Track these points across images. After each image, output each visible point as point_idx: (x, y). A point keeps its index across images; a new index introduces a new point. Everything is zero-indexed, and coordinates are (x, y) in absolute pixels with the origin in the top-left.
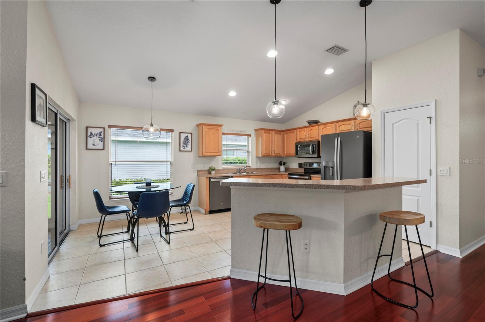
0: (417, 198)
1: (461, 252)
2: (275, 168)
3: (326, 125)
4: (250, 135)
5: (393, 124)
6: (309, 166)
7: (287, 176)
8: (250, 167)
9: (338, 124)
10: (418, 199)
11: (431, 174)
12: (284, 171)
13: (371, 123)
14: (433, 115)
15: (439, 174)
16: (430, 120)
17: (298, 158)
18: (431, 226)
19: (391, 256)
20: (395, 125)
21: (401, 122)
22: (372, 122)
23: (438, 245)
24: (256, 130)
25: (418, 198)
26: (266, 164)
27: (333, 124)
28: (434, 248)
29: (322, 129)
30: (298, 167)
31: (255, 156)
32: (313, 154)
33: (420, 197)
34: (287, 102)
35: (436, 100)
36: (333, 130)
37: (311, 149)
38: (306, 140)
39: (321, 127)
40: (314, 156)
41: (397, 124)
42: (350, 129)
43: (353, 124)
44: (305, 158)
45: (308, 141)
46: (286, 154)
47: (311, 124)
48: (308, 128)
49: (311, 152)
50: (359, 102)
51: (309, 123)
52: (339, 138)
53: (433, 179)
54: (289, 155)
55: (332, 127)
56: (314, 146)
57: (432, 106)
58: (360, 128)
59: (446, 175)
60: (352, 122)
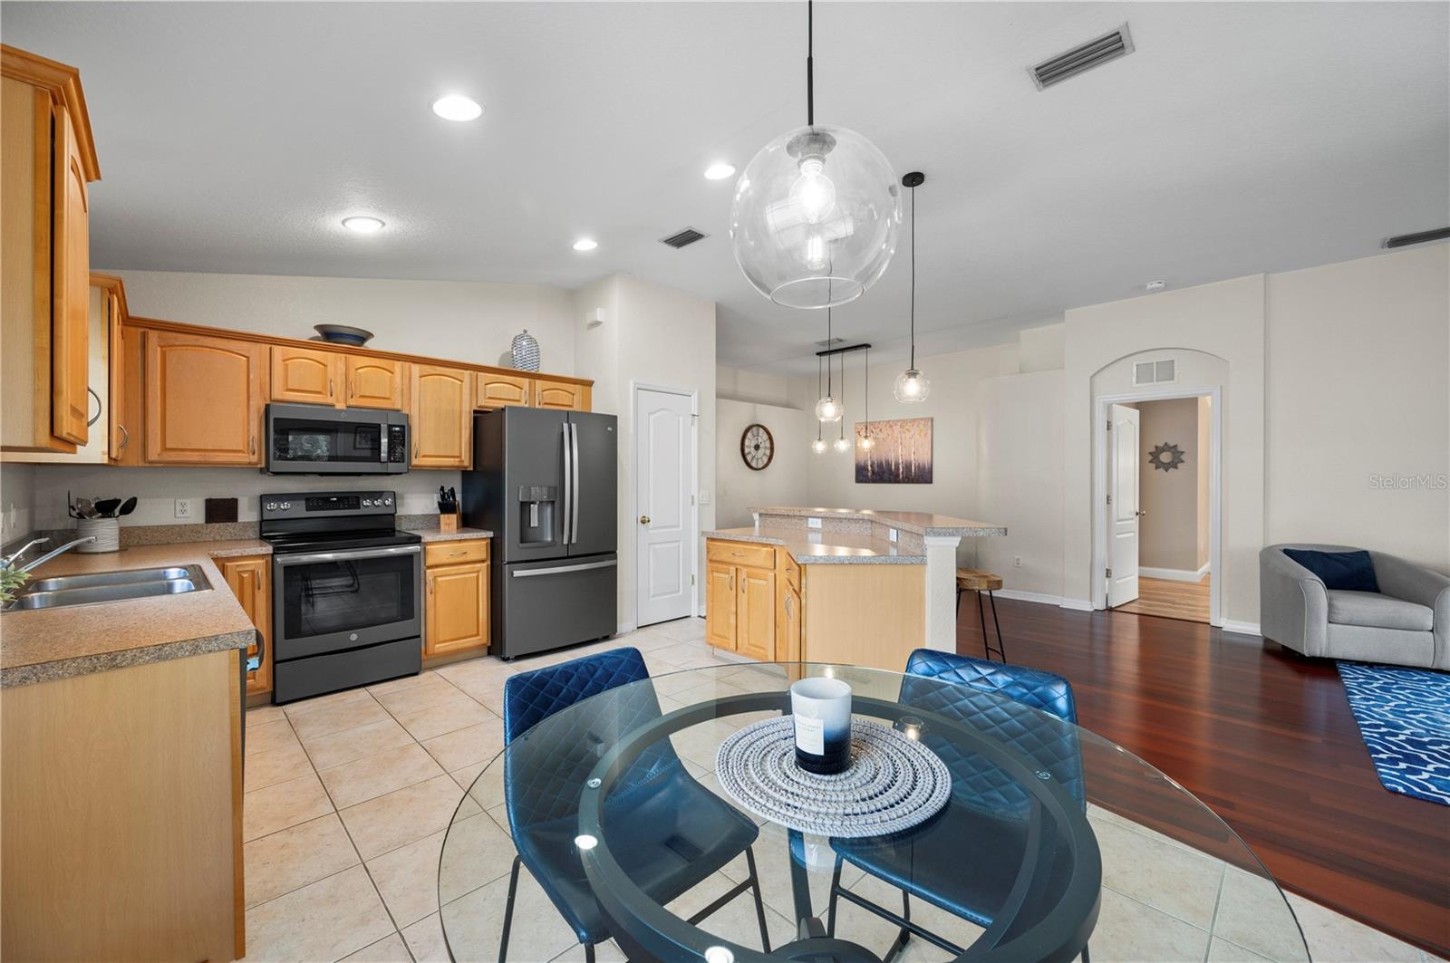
0: (677, 544)
5: (649, 415)
6: (308, 509)
7: (261, 563)
9: (483, 377)
11: (693, 504)
12: (118, 548)
14: (696, 413)
15: (701, 502)
16: (693, 418)
18: (693, 584)
21: (660, 413)
29: (421, 377)
30: (208, 520)
32: (388, 459)
36: (466, 391)
37: (384, 441)
38: (330, 400)
39: (416, 369)
40: (392, 467)
41: (656, 415)
42: (518, 401)
43: (526, 387)
44: (322, 474)
45: (345, 408)
46: (159, 450)
47: (344, 340)
48: (344, 355)
49: (384, 455)
50: (528, 333)
51: (330, 335)
52: (574, 426)
53: (695, 510)
54: (195, 457)
55: (462, 381)
56: (396, 431)
57: (695, 397)
58: (546, 404)
59: (706, 503)
60: (524, 382)
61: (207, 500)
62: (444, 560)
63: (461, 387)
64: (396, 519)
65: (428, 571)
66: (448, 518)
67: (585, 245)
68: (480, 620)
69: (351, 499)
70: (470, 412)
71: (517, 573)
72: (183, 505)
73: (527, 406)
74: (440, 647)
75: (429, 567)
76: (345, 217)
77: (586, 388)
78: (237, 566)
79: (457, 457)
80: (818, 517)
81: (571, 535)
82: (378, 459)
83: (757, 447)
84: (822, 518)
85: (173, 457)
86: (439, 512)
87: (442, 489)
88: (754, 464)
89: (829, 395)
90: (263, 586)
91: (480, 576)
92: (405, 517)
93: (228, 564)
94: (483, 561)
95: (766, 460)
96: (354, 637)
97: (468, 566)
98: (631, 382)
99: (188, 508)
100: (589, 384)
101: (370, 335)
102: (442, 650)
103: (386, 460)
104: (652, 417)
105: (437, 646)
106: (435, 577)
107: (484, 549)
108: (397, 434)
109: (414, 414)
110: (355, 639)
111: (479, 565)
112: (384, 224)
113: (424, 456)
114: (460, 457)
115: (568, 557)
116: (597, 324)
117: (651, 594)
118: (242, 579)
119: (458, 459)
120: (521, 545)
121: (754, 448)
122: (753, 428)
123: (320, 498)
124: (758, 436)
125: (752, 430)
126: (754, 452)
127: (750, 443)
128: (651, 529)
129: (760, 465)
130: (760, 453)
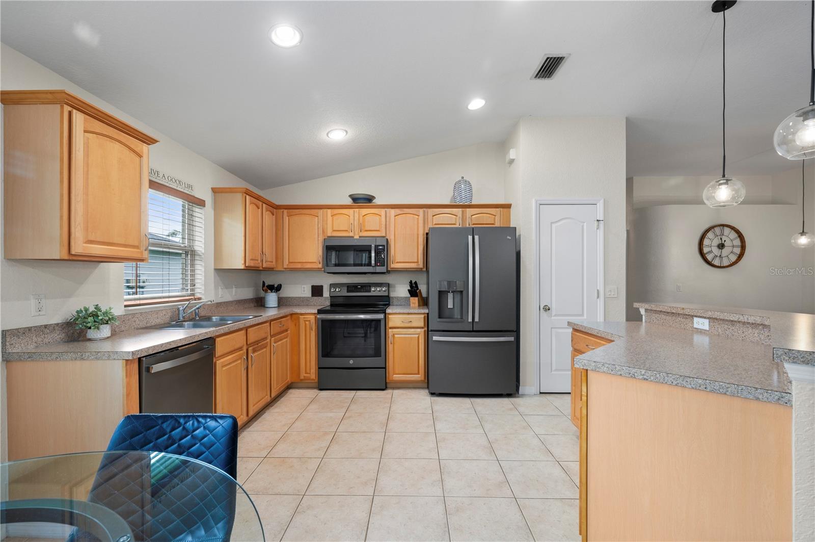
2: (245, 300)
4: (201, 203)
5: (552, 224)
6: (348, 292)
7: (313, 317)
8: (200, 299)
9: (431, 211)
11: (598, 297)
12: (276, 306)
15: (607, 295)
16: (597, 224)
17: (328, 273)
21: (563, 222)
24: (215, 191)
26: (234, 289)
27: (421, 211)
29: (395, 216)
30: (310, 295)
31: (213, 267)
32: (376, 265)
34: (348, 135)
35: (604, 199)
36: (421, 221)
37: (373, 255)
38: (351, 234)
39: (393, 212)
40: (379, 269)
41: (557, 224)
42: (455, 224)
43: (460, 215)
44: (349, 273)
45: (358, 238)
46: (287, 263)
47: (359, 201)
48: (358, 209)
49: (373, 262)
50: (464, 179)
51: (356, 199)
52: (477, 237)
53: (600, 303)
54: (299, 266)
55: (418, 216)
56: (380, 249)
57: (600, 205)
58: (474, 224)
59: (614, 296)
60: (458, 211)
61: (312, 286)
62: (398, 325)
63: (418, 219)
64: (391, 299)
65: (390, 330)
66: (414, 299)
67: (476, 104)
68: (420, 365)
69: (366, 287)
70: (424, 235)
71: (435, 338)
72: (304, 288)
73: (460, 226)
74: (397, 377)
75: (391, 328)
76: (327, 131)
77: (505, 210)
78: (304, 318)
79: (416, 262)
80: (705, 318)
81: (473, 315)
82: (369, 264)
83: (721, 246)
84: (709, 318)
85: (292, 266)
86: (410, 296)
87: (411, 282)
88: (716, 262)
89: (724, 176)
90: (314, 329)
91: (420, 337)
92: (395, 297)
93: (301, 317)
94: (422, 328)
95: (733, 258)
96: (351, 362)
97: (413, 330)
98: (534, 200)
99: (306, 289)
100: (508, 206)
101: (374, 198)
102: (397, 379)
103: (374, 265)
104: (554, 225)
105: (394, 376)
106: (394, 334)
107: (423, 320)
108: (381, 250)
109: (391, 238)
110: (352, 362)
111: (419, 330)
112: (347, 132)
113: (397, 262)
114: (417, 262)
115: (473, 331)
116: (512, 161)
117: (553, 369)
118: (306, 324)
119: (416, 264)
120: (439, 320)
121: (716, 247)
122: (715, 228)
123: (353, 286)
124: (723, 235)
125: (714, 230)
126: (716, 251)
127: (711, 242)
128: (554, 316)
129: (726, 262)
130: (725, 252)
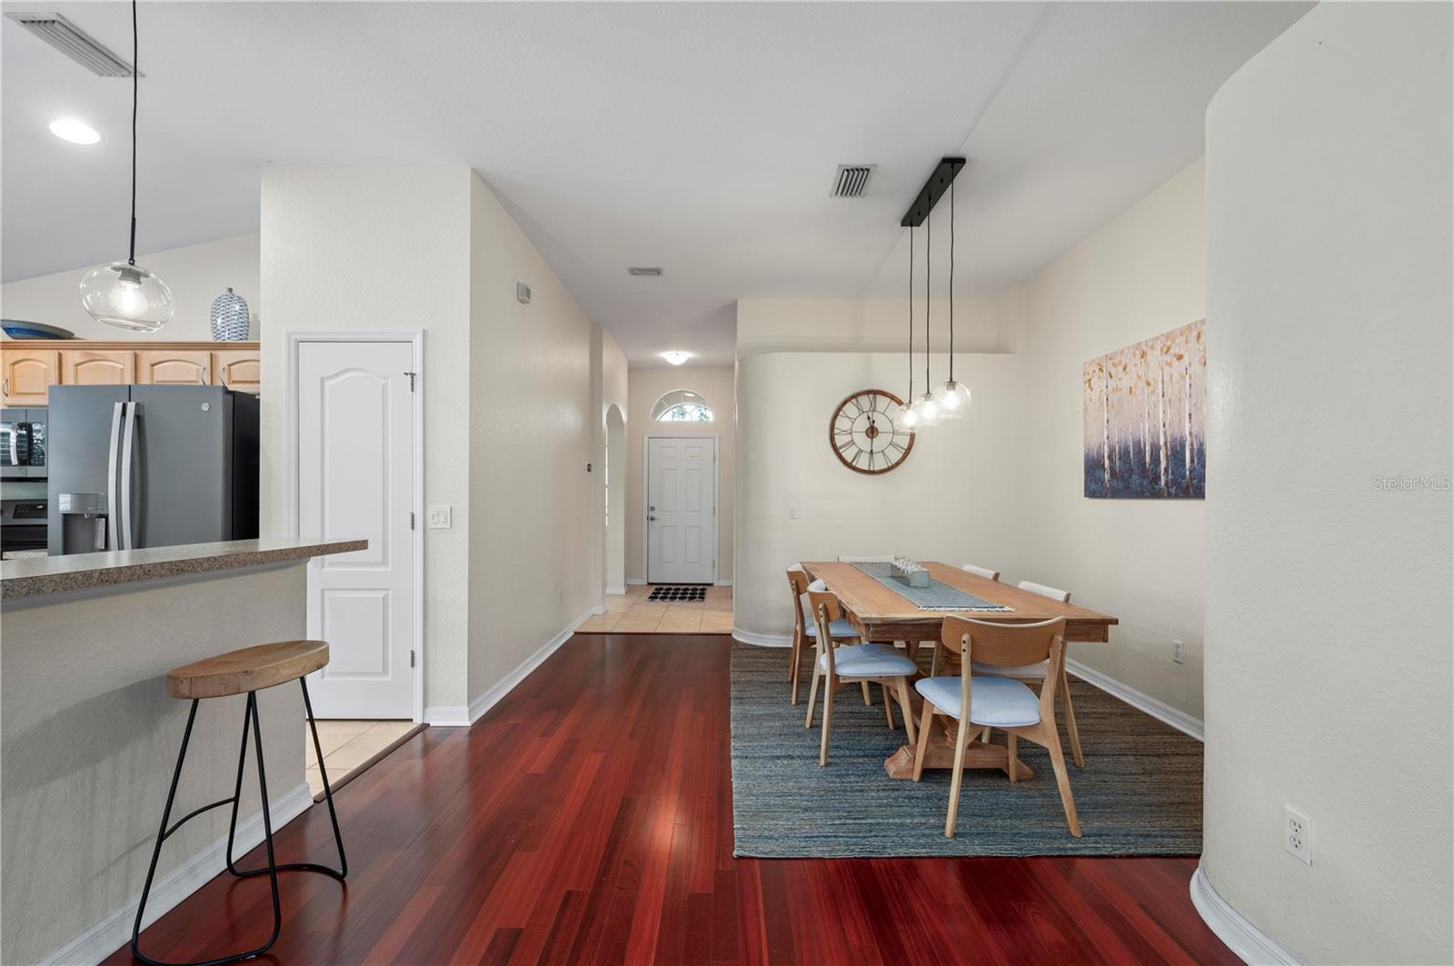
0: (381, 595)
1: (470, 712)
3: (94, 352)
5: (322, 380)
10: (384, 598)
11: (413, 527)
13: (258, 368)
14: (418, 370)
15: (431, 525)
16: (412, 380)
18: (413, 665)
19: (236, 800)
20: (328, 383)
21: (345, 376)
22: (261, 364)
23: (428, 709)
25: (383, 594)
28: (418, 721)
29: (77, 364)
32: (24, 463)
33: (389, 589)
35: (424, 331)
41: (333, 381)
47: (21, 335)
48: (2, 352)
50: (234, 292)
51: (13, 330)
52: (130, 406)
57: (418, 344)
59: (443, 526)
60: (203, 357)
83: (872, 432)
88: (862, 463)
95: (894, 455)
121: (865, 434)
122: (859, 398)
123: (28, 506)
124: (874, 410)
125: (857, 401)
126: (862, 441)
127: (851, 422)
128: (328, 566)
129: (880, 464)
130: (880, 442)
